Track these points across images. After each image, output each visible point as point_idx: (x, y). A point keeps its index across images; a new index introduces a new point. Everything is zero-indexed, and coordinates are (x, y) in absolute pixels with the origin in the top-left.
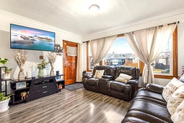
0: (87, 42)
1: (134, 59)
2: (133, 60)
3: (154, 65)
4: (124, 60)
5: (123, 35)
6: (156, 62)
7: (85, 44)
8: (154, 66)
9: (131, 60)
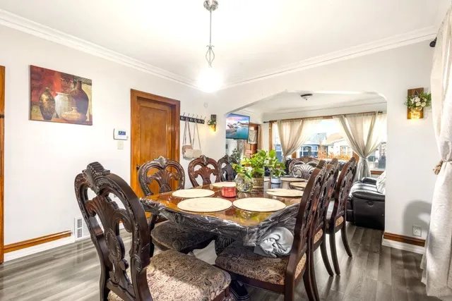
0: (271, 122)
1: (332, 145)
2: (329, 148)
3: (377, 161)
4: (309, 147)
5: (330, 117)
6: (380, 154)
7: (268, 124)
8: (376, 163)
9: (326, 147)
